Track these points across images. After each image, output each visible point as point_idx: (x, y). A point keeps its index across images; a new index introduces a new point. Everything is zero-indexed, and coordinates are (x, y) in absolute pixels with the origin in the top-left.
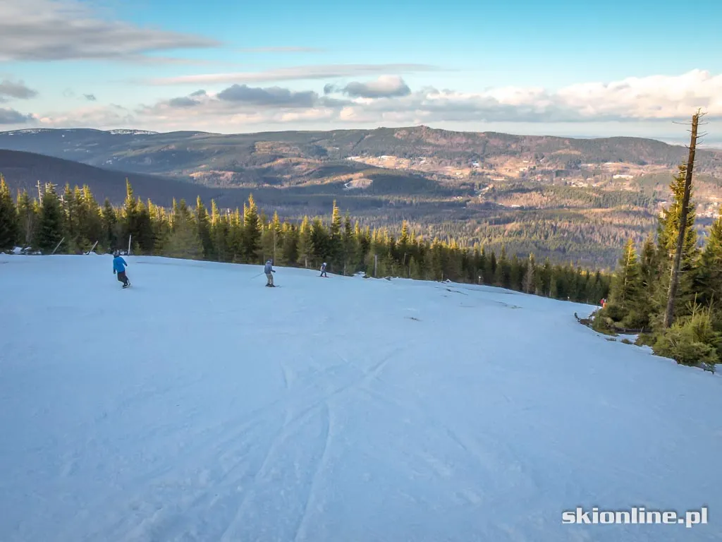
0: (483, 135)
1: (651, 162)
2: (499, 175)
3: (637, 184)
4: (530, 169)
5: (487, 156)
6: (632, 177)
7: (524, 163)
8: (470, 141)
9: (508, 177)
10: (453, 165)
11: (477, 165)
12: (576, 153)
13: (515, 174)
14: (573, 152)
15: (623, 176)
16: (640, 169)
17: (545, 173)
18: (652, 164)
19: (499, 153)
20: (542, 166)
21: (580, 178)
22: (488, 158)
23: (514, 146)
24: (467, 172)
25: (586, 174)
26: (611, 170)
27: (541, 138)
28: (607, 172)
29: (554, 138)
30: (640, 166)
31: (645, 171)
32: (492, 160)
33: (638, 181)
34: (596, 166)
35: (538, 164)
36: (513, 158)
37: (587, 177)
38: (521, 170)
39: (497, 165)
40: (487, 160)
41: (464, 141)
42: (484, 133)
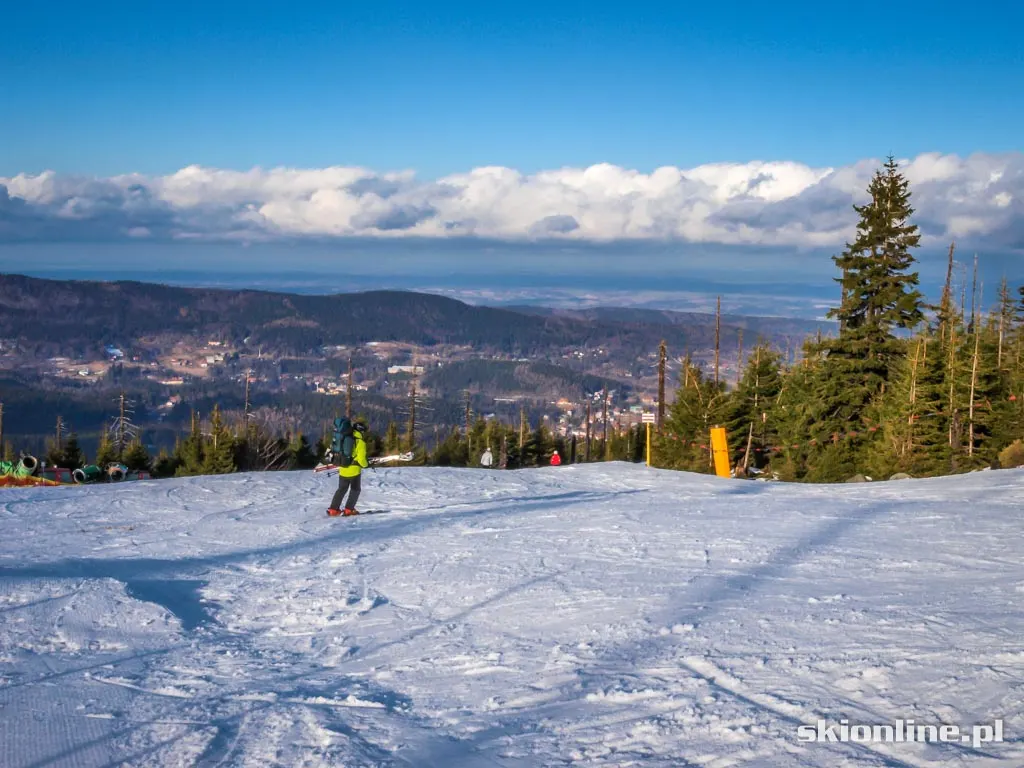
0: (114, 288)
1: (444, 339)
2: (171, 374)
3: (435, 384)
4: (227, 359)
5: (133, 334)
6: (420, 369)
7: (213, 347)
8: (90, 301)
9: (190, 376)
10: (68, 355)
11: (118, 352)
12: (310, 323)
13: (202, 370)
14: (304, 323)
15: (406, 369)
16: (430, 353)
17: (259, 366)
18: (448, 342)
19: (157, 326)
20: (249, 352)
21: (328, 374)
22: (136, 337)
23: (183, 312)
24: (101, 369)
25: (337, 367)
26: (383, 356)
27: (235, 293)
28: (374, 360)
29: (258, 293)
30: (429, 348)
31: (438, 357)
32: (144, 341)
33: (433, 377)
34: (353, 349)
35: (240, 348)
36: (188, 337)
37: (341, 373)
38: (211, 360)
39: (159, 353)
40: (135, 343)
41: (77, 301)
42: (115, 284)
